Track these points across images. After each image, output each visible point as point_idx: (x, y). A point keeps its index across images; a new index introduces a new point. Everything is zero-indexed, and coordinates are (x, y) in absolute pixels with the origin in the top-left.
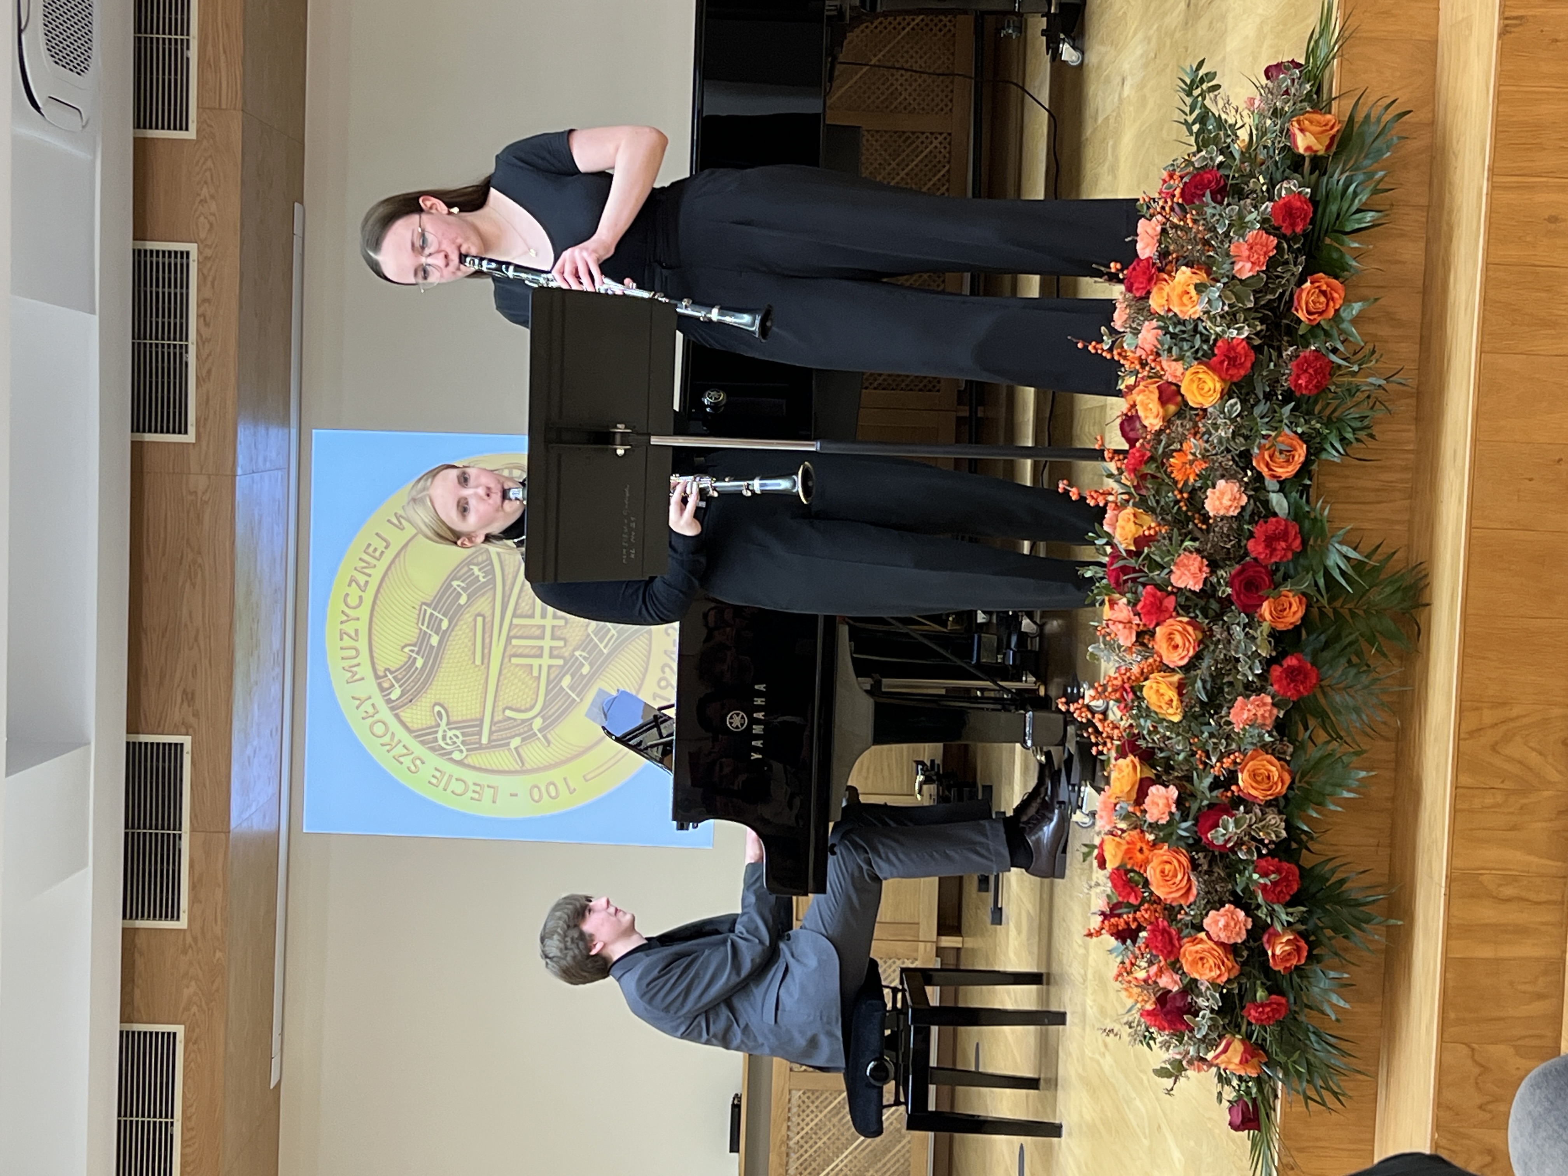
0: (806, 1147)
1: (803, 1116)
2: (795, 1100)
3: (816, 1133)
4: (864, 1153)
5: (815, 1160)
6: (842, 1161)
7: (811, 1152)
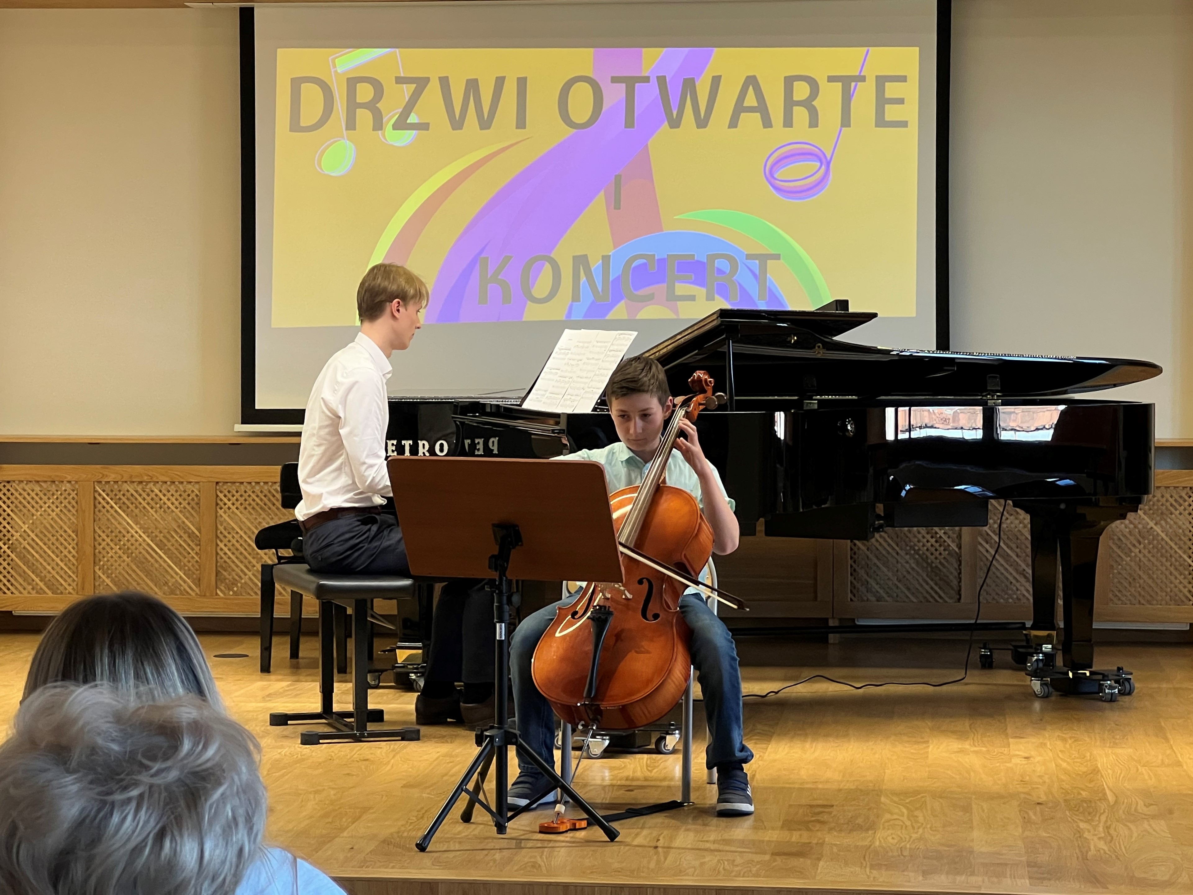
0: (148, 499)
1: (177, 495)
2: (189, 486)
3: (161, 508)
4: (144, 552)
5: (136, 507)
6: (137, 532)
7: (144, 504)
